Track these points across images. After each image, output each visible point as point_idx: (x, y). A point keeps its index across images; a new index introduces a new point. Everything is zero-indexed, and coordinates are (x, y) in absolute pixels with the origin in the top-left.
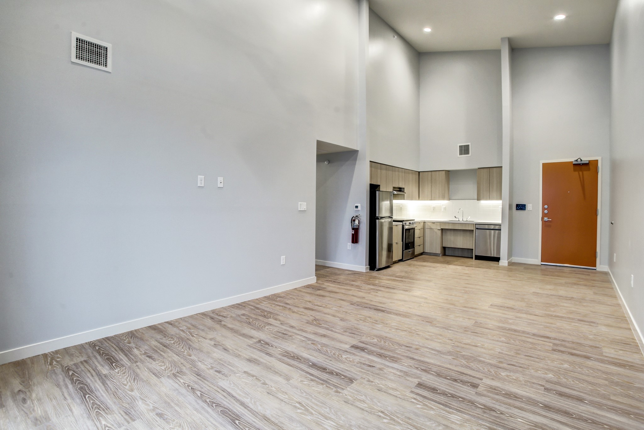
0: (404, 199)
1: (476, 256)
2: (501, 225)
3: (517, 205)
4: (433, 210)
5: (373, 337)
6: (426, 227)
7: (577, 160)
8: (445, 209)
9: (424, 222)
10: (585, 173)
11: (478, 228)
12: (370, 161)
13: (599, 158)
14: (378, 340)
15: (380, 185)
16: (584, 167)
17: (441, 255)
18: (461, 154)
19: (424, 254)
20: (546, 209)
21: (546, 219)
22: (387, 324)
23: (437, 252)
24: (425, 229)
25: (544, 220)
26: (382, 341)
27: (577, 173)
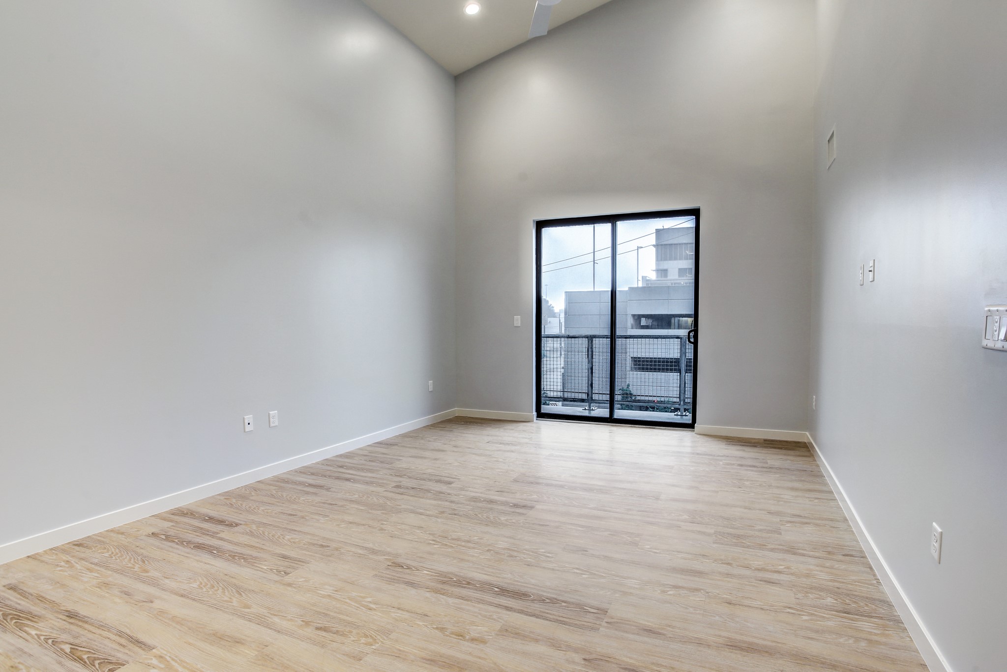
5: (508, 523)
14: (499, 519)
22: (488, 551)
26: (492, 518)
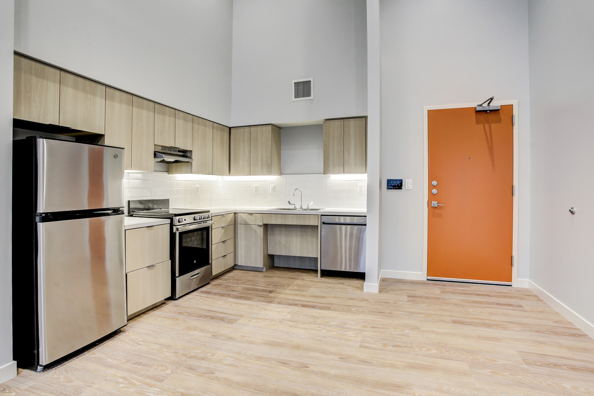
0: (191, 173)
1: (322, 270)
2: (366, 216)
3: (389, 181)
4: (256, 191)
6: (239, 221)
7: (482, 104)
8: (274, 189)
9: (235, 213)
10: (493, 126)
11: (326, 221)
12: (16, 53)
13: (513, 102)
15: (104, 135)
16: (491, 116)
17: (264, 270)
18: (297, 96)
19: (235, 268)
20: (434, 187)
21: (435, 203)
23: (258, 266)
24: (237, 225)
25: (432, 205)
27: (481, 126)
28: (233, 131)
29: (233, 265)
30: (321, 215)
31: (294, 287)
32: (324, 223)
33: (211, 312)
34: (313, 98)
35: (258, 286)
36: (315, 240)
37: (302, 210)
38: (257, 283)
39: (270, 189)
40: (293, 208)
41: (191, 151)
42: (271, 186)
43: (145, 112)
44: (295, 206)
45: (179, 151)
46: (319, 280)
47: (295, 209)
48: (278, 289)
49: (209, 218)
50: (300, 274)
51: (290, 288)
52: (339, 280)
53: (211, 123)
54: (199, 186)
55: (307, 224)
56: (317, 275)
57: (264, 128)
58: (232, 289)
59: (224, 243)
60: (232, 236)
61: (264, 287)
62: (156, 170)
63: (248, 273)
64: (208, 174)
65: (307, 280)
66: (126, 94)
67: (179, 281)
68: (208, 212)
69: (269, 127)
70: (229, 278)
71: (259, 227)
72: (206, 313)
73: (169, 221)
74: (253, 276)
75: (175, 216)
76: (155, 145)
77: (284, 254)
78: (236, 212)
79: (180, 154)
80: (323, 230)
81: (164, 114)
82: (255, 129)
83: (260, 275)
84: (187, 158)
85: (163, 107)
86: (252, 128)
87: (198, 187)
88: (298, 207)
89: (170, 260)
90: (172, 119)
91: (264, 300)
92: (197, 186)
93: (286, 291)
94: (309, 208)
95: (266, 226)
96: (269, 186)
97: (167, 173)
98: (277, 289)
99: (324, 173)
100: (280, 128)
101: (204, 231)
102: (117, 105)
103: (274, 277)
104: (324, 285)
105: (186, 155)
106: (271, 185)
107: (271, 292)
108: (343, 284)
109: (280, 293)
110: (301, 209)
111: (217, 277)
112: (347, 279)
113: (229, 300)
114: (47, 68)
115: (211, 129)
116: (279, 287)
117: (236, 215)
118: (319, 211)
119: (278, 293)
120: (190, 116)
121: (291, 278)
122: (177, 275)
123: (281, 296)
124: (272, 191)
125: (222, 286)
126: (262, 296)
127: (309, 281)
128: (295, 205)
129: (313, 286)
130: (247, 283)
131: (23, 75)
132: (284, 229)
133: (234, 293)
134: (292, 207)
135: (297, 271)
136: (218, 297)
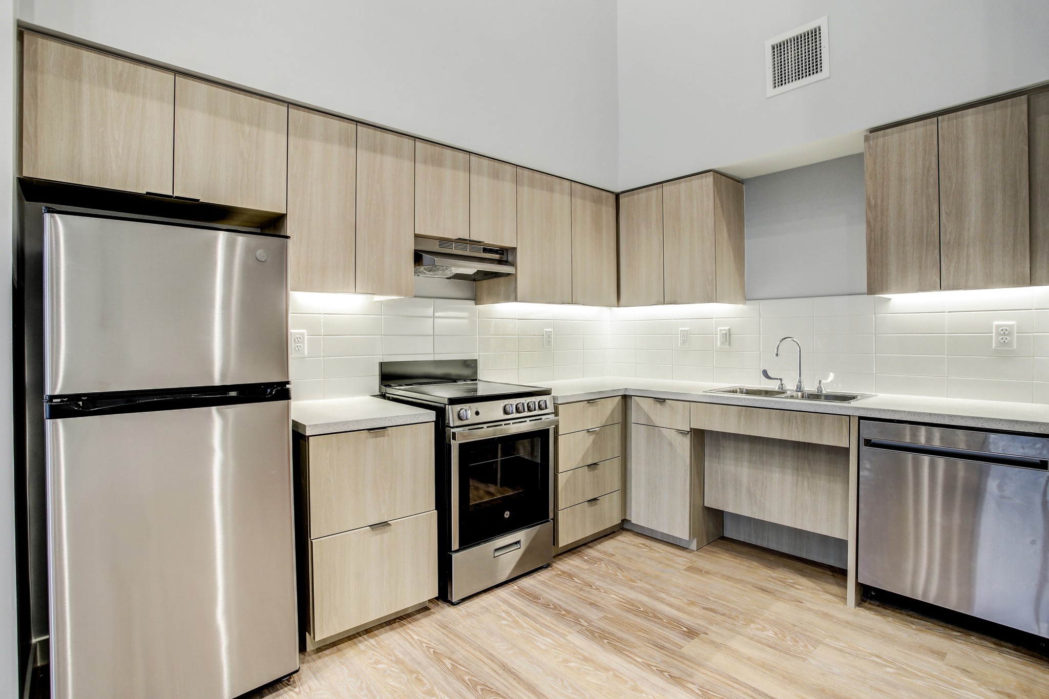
28: (623, 200)
29: (616, 521)
30: (860, 418)
31: (764, 629)
32: (868, 443)
33: (505, 675)
34: (828, 75)
35: (662, 601)
36: (838, 487)
37: (803, 397)
38: (662, 590)
39: (716, 338)
40: (777, 389)
41: (515, 249)
42: (721, 330)
43: (389, 161)
44: (782, 385)
45: (485, 250)
46: (850, 618)
47: (781, 392)
48: (714, 628)
49: (546, 408)
50: (791, 577)
51: (752, 629)
52: (921, 631)
53: (567, 183)
54: (552, 330)
55: (815, 440)
56: (843, 590)
57: (696, 182)
58: (593, 599)
59: (593, 470)
60: (617, 452)
61: (678, 609)
62: (453, 296)
63: (651, 549)
64: (558, 304)
65: (809, 609)
66: (339, 120)
67: (459, 560)
68: (546, 392)
69: (708, 178)
70: (602, 556)
71: (680, 435)
72: (493, 674)
73: (431, 415)
74: (660, 563)
75: (449, 405)
76: (416, 236)
77: (745, 512)
78: (627, 394)
79: (488, 257)
80: (865, 464)
81: (438, 163)
82: (673, 187)
83: (681, 559)
84: (508, 265)
85: (438, 149)
86: (667, 187)
87: (549, 332)
88: (791, 386)
89: (436, 509)
90: (462, 175)
91: (663, 667)
92: (546, 330)
93: (737, 644)
94: (824, 392)
95: (699, 437)
96: (716, 330)
97: (473, 302)
98: (711, 624)
99: (871, 291)
100: (739, 182)
101: (536, 439)
102: (317, 147)
103: (714, 574)
104: (867, 644)
105: (505, 259)
106: (719, 328)
107: (691, 633)
108: (941, 655)
109: (717, 646)
110: (800, 394)
111: (574, 549)
112: (955, 637)
113: (570, 637)
114: (142, 69)
115: (567, 198)
116: (719, 618)
117: (629, 400)
118: (853, 403)
119: (712, 642)
120: (508, 167)
121: (763, 590)
122: (455, 545)
123: (719, 660)
124: (722, 343)
125: (576, 580)
126: (662, 648)
127: (816, 613)
128: (781, 380)
129: (827, 641)
130: (639, 584)
131: (86, 87)
132: (746, 446)
133: (594, 615)
134: (773, 386)
135: (785, 566)
136: (547, 618)
